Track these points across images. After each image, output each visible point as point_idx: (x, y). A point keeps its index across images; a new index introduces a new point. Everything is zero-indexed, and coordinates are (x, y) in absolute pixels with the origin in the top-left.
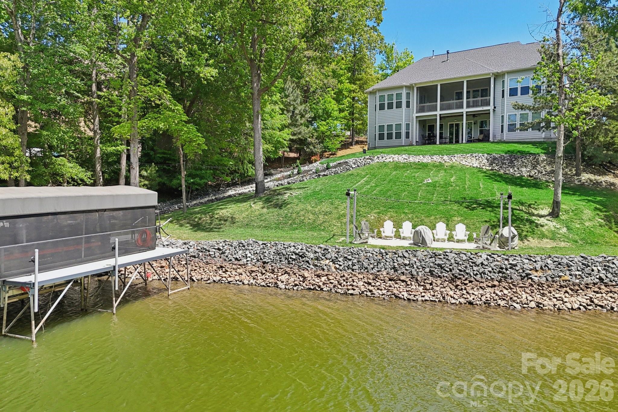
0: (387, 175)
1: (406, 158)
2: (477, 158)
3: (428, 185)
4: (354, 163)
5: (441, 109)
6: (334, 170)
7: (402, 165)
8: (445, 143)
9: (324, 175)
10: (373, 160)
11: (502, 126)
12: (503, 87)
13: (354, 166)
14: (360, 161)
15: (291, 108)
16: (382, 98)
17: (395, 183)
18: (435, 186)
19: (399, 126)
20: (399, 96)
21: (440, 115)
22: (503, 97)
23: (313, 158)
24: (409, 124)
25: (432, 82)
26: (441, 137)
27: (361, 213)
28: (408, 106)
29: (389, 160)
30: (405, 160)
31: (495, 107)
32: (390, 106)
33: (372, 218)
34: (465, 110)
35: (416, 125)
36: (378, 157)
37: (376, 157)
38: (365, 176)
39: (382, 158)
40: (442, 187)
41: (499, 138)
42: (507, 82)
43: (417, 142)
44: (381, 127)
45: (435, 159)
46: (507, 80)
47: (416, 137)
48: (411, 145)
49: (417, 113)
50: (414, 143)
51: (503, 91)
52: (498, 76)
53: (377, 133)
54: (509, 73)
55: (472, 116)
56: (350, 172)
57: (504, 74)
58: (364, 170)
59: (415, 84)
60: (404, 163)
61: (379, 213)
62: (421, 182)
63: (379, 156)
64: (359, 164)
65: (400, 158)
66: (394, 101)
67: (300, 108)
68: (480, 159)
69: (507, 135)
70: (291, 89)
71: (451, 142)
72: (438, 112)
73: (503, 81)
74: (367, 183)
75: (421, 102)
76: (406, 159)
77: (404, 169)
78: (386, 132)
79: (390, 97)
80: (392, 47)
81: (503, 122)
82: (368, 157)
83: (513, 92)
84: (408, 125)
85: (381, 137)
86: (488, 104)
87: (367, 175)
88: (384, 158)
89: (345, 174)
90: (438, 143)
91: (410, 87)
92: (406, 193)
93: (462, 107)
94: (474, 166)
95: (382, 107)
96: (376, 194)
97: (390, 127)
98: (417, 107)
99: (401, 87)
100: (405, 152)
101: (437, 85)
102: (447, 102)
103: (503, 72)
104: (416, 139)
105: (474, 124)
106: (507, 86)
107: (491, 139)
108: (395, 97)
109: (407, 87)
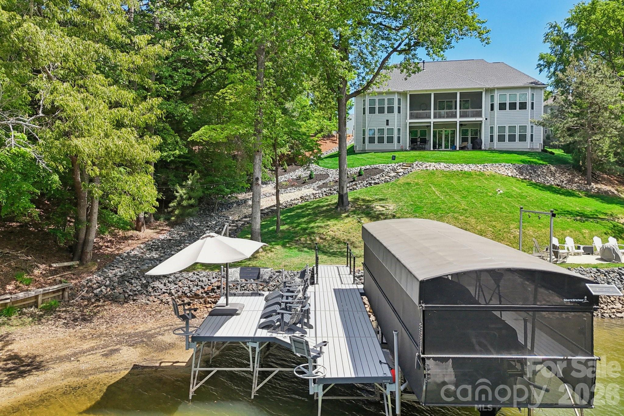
3: (506, 196)
5: (435, 117)
11: (492, 136)
12: (493, 101)
20: (391, 101)
21: (434, 122)
22: (492, 109)
24: (400, 129)
25: (426, 90)
28: (399, 111)
31: (486, 119)
32: (381, 111)
34: (458, 120)
38: (428, 186)
41: (488, 146)
42: (497, 97)
44: (372, 131)
46: (497, 95)
48: (403, 149)
49: (410, 119)
50: (408, 148)
51: (493, 105)
52: (490, 91)
53: (367, 136)
54: (499, 89)
55: (464, 125)
57: (494, 90)
59: (410, 91)
66: (386, 106)
69: (497, 145)
72: (432, 120)
73: (493, 96)
75: (415, 110)
78: (376, 136)
79: (381, 101)
83: (502, 106)
85: (372, 140)
86: (480, 116)
90: (432, 149)
91: (403, 94)
93: (455, 116)
95: (372, 111)
98: (410, 113)
99: (393, 93)
101: (431, 94)
102: (440, 111)
103: (493, 87)
106: (497, 100)
107: (483, 148)
108: (386, 102)
109: (399, 93)
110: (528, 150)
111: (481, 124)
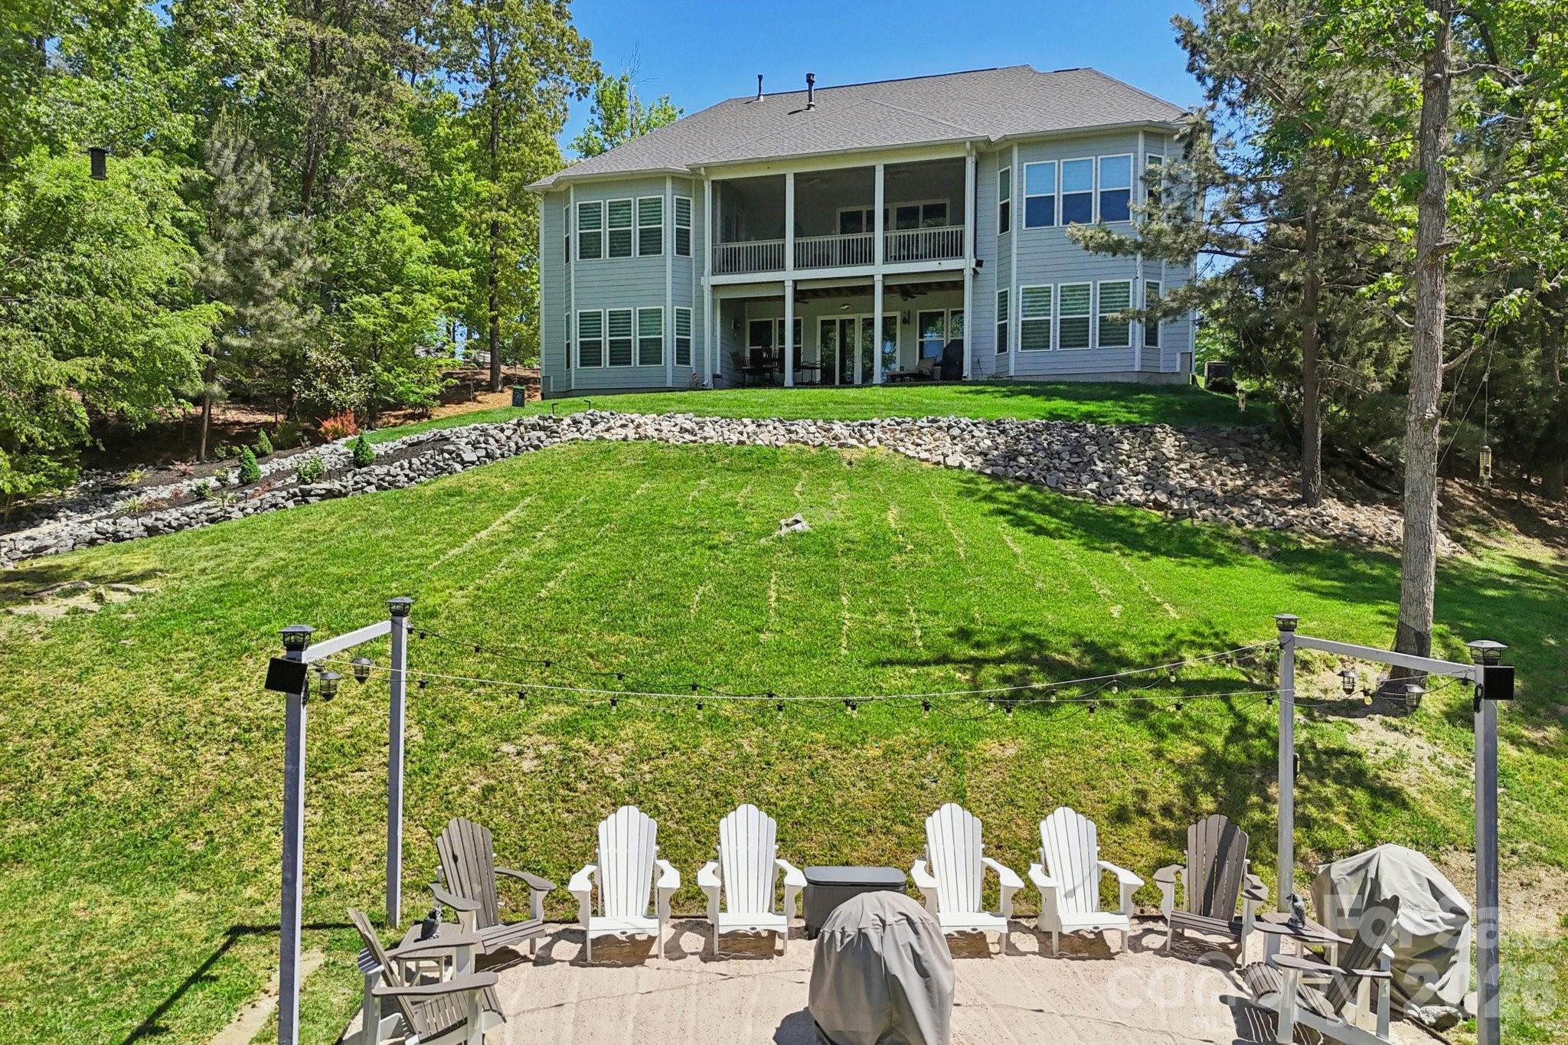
0: (612, 496)
1: (688, 425)
2: (956, 432)
3: (798, 546)
4: (475, 445)
5: (797, 265)
6: (385, 469)
7: (674, 454)
8: (812, 384)
9: (330, 494)
10: (552, 433)
11: (1003, 330)
12: (1005, 192)
13: (469, 455)
14: (502, 437)
15: (233, 228)
16: (589, 213)
17: (650, 535)
18: (830, 553)
19: (651, 317)
20: (652, 210)
21: (795, 282)
22: (1005, 226)
23: (328, 424)
24: (687, 313)
25: (768, 162)
26: (797, 366)
27: (464, 727)
28: (683, 248)
29: (623, 432)
30: (688, 437)
31: (979, 263)
32: (620, 245)
33: (527, 765)
34: (878, 270)
35: (714, 319)
36: (575, 422)
37: (567, 421)
38: (513, 501)
39: (594, 424)
40: (862, 556)
41: (990, 369)
42: (1020, 176)
43: (715, 376)
44: (590, 321)
45: (802, 432)
46: (1020, 170)
47: (714, 360)
48: (698, 386)
49: (715, 272)
50: (708, 380)
51: (1005, 209)
52: (989, 153)
53: (576, 340)
54: (1026, 143)
55: (900, 290)
56: (447, 482)
57: (1009, 150)
58: (511, 474)
59: (708, 168)
60: (684, 448)
61: (570, 727)
62: (769, 533)
63: (578, 416)
64: (493, 445)
65: (666, 426)
66: (635, 229)
67: (268, 230)
68: (967, 436)
69: (1018, 360)
70: (230, 156)
71: (827, 381)
72: (789, 275)
73: (1005, 176)
74: (522, 531)
75: (726, 238)
76: (692, 432)
77: (685, 473)
78: (605, 339)
79: (619, 211)
80: (622, 88)
81: (1003, 313)
82: (534, 419)
83: (1039, 211)
84: (683, 317)
85: (590, 354)
86: (959, 253)
87: (526, 494)
88: (601, 427)
89: (428, 491)
90: (789, 379)
91: (689, 181)
92: (709, 587)
93: (869, 259)
94: (950, 461)
95: (589, 248)
96: (557, 601)
97: (620, 320)
98: (714, 252)
99: (655, 178)
100: (683, 407)
101: (784, 176)
102: (817, 239)
103: (1005, 139)
104: (714, 366)
105: (905, 321)
106: (1020, 189)
107: (967, 372)
108: (635, 212)
109: (677, 179)
110: (1134, 379)
111: (959, 286)
